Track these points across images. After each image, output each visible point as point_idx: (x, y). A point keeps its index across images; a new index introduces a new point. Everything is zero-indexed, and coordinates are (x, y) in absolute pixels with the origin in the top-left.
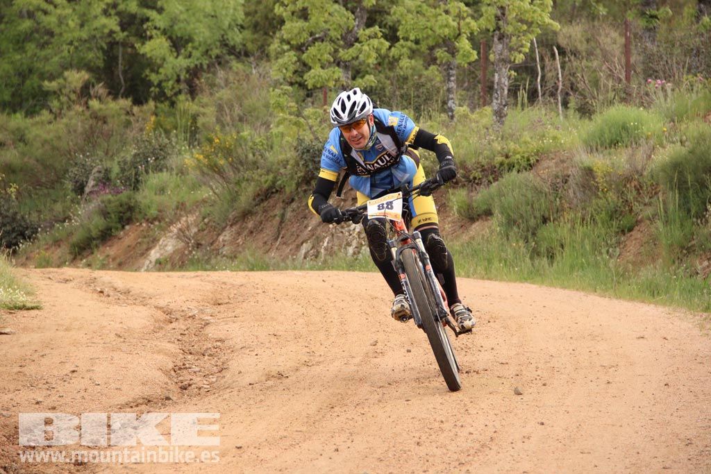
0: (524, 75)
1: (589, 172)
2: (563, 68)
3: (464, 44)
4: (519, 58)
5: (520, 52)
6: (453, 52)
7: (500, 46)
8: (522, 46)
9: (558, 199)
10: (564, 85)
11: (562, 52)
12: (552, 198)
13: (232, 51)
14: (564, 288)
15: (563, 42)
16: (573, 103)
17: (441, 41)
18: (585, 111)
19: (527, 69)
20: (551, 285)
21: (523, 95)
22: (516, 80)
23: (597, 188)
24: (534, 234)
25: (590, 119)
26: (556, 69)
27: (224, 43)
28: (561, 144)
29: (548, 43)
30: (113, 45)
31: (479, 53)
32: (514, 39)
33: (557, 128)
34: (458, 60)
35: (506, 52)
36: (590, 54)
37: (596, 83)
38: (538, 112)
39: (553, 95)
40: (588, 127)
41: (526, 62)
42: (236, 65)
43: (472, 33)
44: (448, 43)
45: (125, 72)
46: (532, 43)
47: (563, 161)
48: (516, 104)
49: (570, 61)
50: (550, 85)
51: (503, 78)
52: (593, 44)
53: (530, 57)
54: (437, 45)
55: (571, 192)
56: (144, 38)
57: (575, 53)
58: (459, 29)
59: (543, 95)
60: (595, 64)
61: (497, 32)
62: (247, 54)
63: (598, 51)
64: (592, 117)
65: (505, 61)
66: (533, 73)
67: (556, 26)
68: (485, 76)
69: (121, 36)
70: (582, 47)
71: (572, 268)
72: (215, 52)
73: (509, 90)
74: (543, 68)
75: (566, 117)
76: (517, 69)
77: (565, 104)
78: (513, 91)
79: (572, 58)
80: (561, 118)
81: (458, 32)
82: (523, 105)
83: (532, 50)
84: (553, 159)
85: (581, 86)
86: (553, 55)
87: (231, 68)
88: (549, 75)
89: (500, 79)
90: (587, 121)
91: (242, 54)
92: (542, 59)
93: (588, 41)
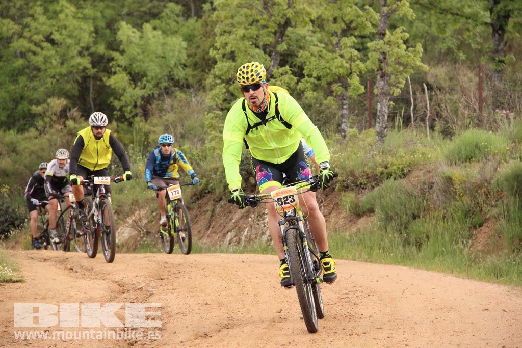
0: (401, 105)
1: (449, 180)
2: (431, 99)
3: (355, 81)
4: (397, 92)
5: (398, 87)
6: (346, 86)
7: (382, 83)
8: (399, 83)
9: (425, 201)
10: (431, 113)
11: (430, 88)
12: (420, 200)
13: (177, 83)
14: (428, 269)
15: (430, 79)
16: (438, 126)
17: (337, 78)
18: (447, 133)
19: (403, 100)
20: (419, 267)
21: (399, 120)
22: (394, 108)
23: (455, 193)
24: (406, 228)
25: (451, 140)
26: (425, 101)
27: (171, 78)
28: (428, 158)
29: (419, 80)
30: (86, 78)
31: (366, 88)
32: (393, 77)
33: (425, 146)
34: (350, 93)
35: (386, 87)
36: (452, 90)
37: (456, 112)
38: (410, 134)
39: (423, 120)
40: (450, 146)
41: (402, 94)
42: (180, 95)
43: (360, 72)
44: (342, 80)
45: (94, 100)
46: (407, 80)
47: (429, 172)
48: (393, 127)
49: (436, 94)
50: (421, 113)
51: (384, 107)
52: (454, 82)
53: (405, 91)
54: (335, 81)
55: (435, 195)
56: (110, 73)
57: (440, 89)
58: (351, 69)
59: (415, 120)
60: (456, 97)
61: (380, 72)
62: (188, 86)
63: (458, 88)
64: (453, 138)
65: (385, 94)
66: (408, 103)
67: (426, 67)
68: (370, 105)
69: (92, 71)
70: (446, 84)
71: (435, 255)
72: (164, 84)
73: (389, 117)
74: (415, 100)
75: (432, 137)
76: (396, 100)
77: (432, 128)
78: (392, 117)
79: (438, 92)
80: (429, 138)
81: (350, 71)
82: (399, 127)
83: (407, 85)
84: (421, 170)
85: (444, 114)
86: (423, 90)
87: (176, 97)
88: (420, 105)
89: (381, 108)
90: (448, 141)
91: (185, 86)
92: (414, 93)
93: (451, 79)
